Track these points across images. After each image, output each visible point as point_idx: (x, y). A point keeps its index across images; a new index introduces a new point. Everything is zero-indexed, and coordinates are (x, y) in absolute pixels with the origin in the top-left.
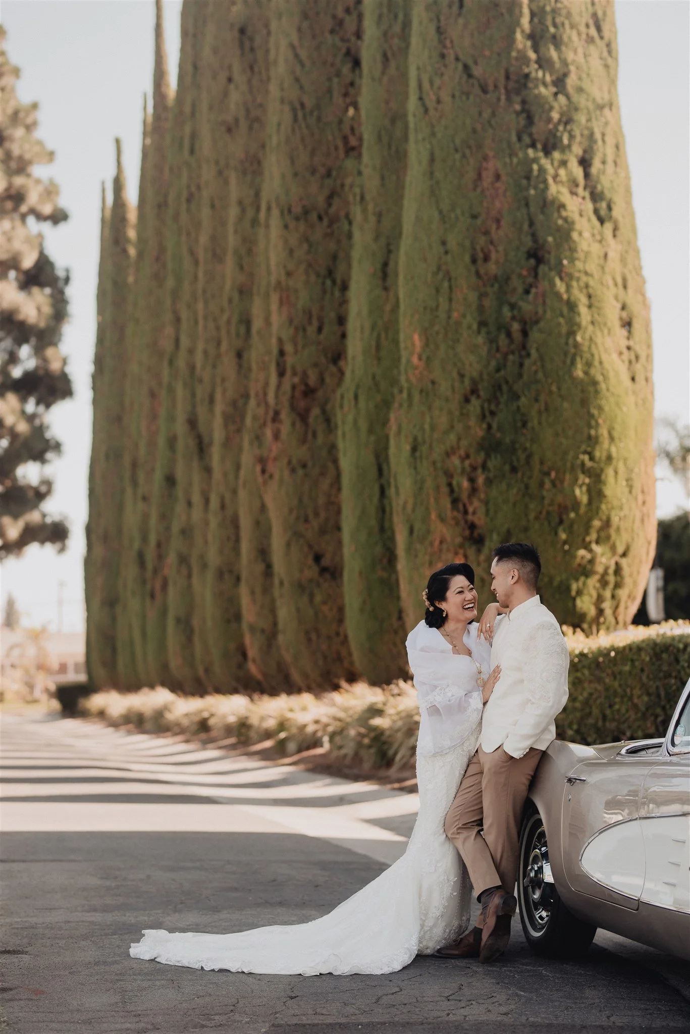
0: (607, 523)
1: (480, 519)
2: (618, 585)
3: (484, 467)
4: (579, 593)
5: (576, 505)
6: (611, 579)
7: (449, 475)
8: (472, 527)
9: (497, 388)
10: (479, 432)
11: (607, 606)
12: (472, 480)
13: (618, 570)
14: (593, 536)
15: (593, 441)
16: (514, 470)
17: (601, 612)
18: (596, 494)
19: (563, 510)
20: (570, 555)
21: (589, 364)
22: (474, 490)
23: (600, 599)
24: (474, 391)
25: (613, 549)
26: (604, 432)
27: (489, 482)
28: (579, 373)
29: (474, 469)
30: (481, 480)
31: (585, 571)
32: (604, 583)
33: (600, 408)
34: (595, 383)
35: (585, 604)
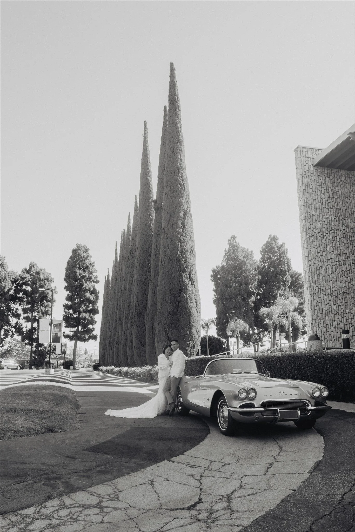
0: (192, 337)
1: (170, 336)
2: (194, 348)
3: (171, 327)
4: (187, 349)
5: (187, 334)
7: (165, 328)
8: (169, 337)
9: (174, 313)
10: (170, 321)
11: (192, 352)
12: (169, 329)
13: (194, 346)
14: (190, 339)
15: (190, 323)
16: (176, 327)
17: (191, 353)
18: (191, 332)
19: (185, 335)
20: (186, 343)
21: (190, 309)
22: (169, 331)
23: (191, 351)
24: (170, 314)
25: (193, 342)
26: (192, 321)
27: (172, 329)
28: (188, 311)
29: (169, 327)
30: (170, 329)
31: (188, 346)
32: (191, 348)
33: (192, 317)
34: (191, 313)
35: (188, 352)
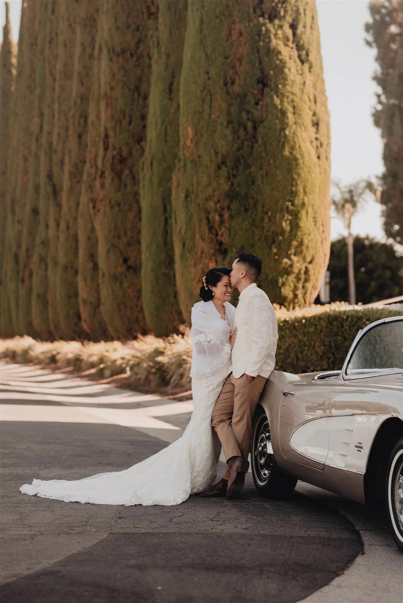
0: (301, 243)
1: (225, 239)
2: (306, 280)
3: (229, 208)
4: (283, 284)
5: (283, 232)
6: (303, 276)
7: (207, 212)
8: (221, 243)
9: (237, 161)
10: (226, 187)
11: (300, 293)
12: (221, 216)
13: (307, 271)
14: (293, 251)
15: (294, 194)
16: (246, 210)
17: (296, 296)
18: (295, 225)
19: (275, 234)
20: (278, 262)
21: (293, 148)
22: (222, 222)
23: (296, 288)
24: (224, 163)
25: (304, 258)
26: (300, 189)
27: (231, 217)
28: (287, 153)
29: (223, 209)
30: (226, 216)
31: (287, 272)
32: (298, 279)
33: (299, 175)
34: (296, 159)
35: (287, 291)
